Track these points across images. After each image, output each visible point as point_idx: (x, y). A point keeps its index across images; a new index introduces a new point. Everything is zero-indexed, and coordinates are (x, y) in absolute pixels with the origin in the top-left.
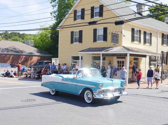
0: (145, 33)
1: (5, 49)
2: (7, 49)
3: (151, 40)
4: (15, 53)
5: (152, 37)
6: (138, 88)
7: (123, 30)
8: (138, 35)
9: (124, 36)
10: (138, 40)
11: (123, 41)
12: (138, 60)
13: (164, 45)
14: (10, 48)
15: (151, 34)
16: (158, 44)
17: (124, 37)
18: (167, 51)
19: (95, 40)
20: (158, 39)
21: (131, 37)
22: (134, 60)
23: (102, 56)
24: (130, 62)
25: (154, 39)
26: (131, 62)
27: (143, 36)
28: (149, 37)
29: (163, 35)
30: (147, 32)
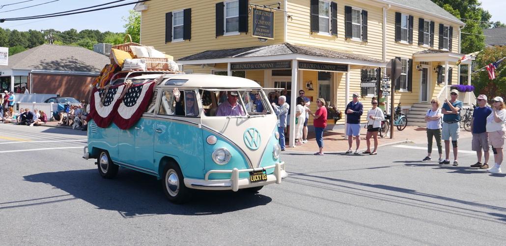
0: (348, 10)
1: (53, 62)
2: (56, 64)
3: (365, 29)
4: (73, 72)
5: (368, 21)
8: (330, 16)
9: (289, 17)
10: (330, 28)
11: (287, 31)
12: (331, 79)
13: (402, 42)
14: (64, 62)
15: (365, 13)
16: (386, 39)
17: (290, 20)
18: (411, 58)
19: (220, 32)
20: (386, 25)
21: (309, 21)
22: (319, 80)
23: (232, 69)
24: (308, 85)
25: (373, 26)
26: (311, 83)
27: (343, 18)
28: (361, 20)
29: (398, 16)
30: (354, 8)
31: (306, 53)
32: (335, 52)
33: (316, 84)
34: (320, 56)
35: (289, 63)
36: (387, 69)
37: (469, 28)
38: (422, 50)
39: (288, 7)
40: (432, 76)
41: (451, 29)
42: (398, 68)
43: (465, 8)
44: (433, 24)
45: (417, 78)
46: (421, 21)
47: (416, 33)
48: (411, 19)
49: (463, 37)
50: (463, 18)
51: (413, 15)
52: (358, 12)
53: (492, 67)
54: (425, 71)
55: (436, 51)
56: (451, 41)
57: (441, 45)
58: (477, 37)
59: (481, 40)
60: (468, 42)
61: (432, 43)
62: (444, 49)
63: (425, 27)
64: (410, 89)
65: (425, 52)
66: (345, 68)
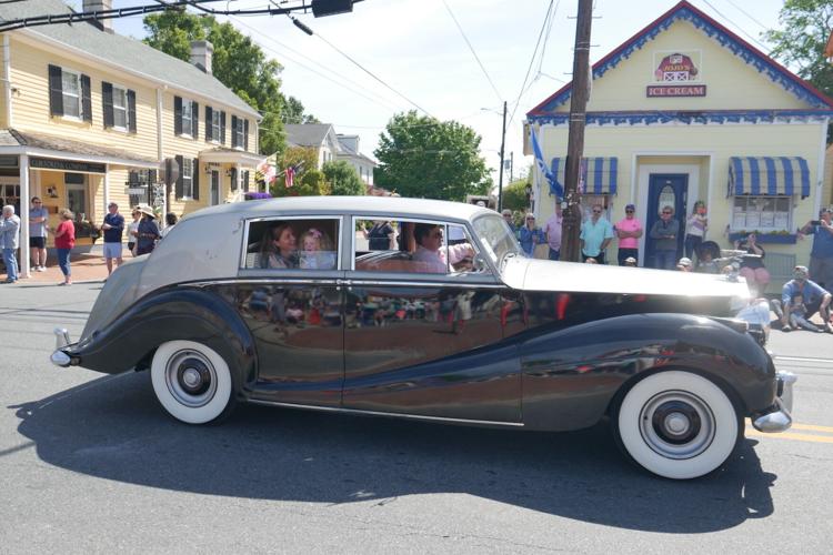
0: (107, 89)
3: (133, 115)
5: (137, 105)
6: (63, 284)
7: (9, 69)
8: (81, 93)
9: (14, 90)
10: (81, 111)
11: (11, 111)
12: (85, 183)
13: (184, 135)
15: (132, 94)
16: (162, 131)
17: (16, 95)
18: (196, 157)
20: (162, 112)
21: (48, 99)
22: (67, 182)
24: (50, 191)
25: (144, 112)
26: (54, 188)
27: (101, 99)
28: (127, 103)
29: (178, 101)
30: (115, 85)
31: (41, 146)
32: (86, 145)
33: (63, 190)
34: (64, 150)
35: (15, 159)
36: (160, 171)
37: (268, 122)
38: (210, 147)
39: (13, 76)
40: (224, 181)
41: (247, 122)
42: (175, 169)
43: (264, 99)
44: (223, 115)
45: (205, 183)
46: (209, 110)
47: (202, 125)
48: (195, 106)
49: (261, 133)
50: (261, 109)
51: (198, 101)
52: (122, 91)
53: (290, 172)
54: (215, 174)
55: (227, 150)
56: (246, 138)
57: (235, 142)
58: (278, 134)
59: (282, 138)
60: (268, 140)
61: (223, 139)
62: (238, 148)
63: (214, 118)
64: (196, 197)
65: (214, 150)
66: (101, 168)
